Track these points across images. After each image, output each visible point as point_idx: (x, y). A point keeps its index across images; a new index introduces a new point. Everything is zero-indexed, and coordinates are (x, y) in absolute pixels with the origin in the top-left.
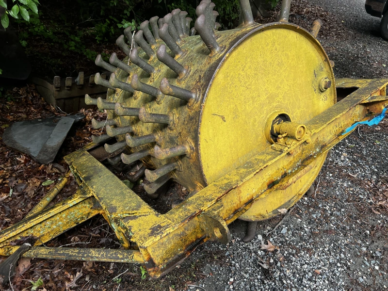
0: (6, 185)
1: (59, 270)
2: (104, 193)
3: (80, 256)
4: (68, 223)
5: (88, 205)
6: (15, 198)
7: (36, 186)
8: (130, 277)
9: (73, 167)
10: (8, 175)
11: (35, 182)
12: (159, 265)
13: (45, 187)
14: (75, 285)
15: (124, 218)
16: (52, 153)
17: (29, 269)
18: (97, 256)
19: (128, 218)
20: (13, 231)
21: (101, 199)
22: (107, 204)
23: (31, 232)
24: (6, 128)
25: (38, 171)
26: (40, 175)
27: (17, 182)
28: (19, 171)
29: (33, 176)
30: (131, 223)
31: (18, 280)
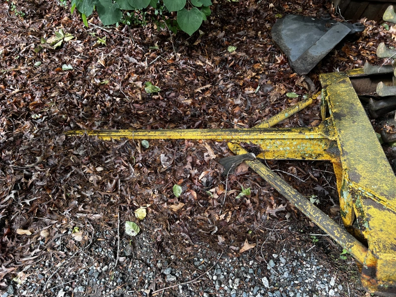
0: (256, 80)
1: (267, 192)
2: (352, 147)
3: (294, 200)
4: (295, 152)
5: (323, 145)
6: (259, 97)
7: (280, 94)
8: (328, 243)
9: (325, 92)
10: (262, 71)
11: (281, 89)
12: (379, 280)
13: (288, 98)
14: (275, 215)
15: (365, 198)
16: (310, 64)
17: (244, 175)
18: (311, 213)
19: (370, 201)
20: (247, 135)
21: (345, 153)
22: (349, 165)
23: (260, 142)
24: (278, 18)
25: (289, 79)
26: (289, 84)
27: (267, 82)
28: (272, 71)
29: (283, 81)
30: (372, 211)
31: (233, 178)
